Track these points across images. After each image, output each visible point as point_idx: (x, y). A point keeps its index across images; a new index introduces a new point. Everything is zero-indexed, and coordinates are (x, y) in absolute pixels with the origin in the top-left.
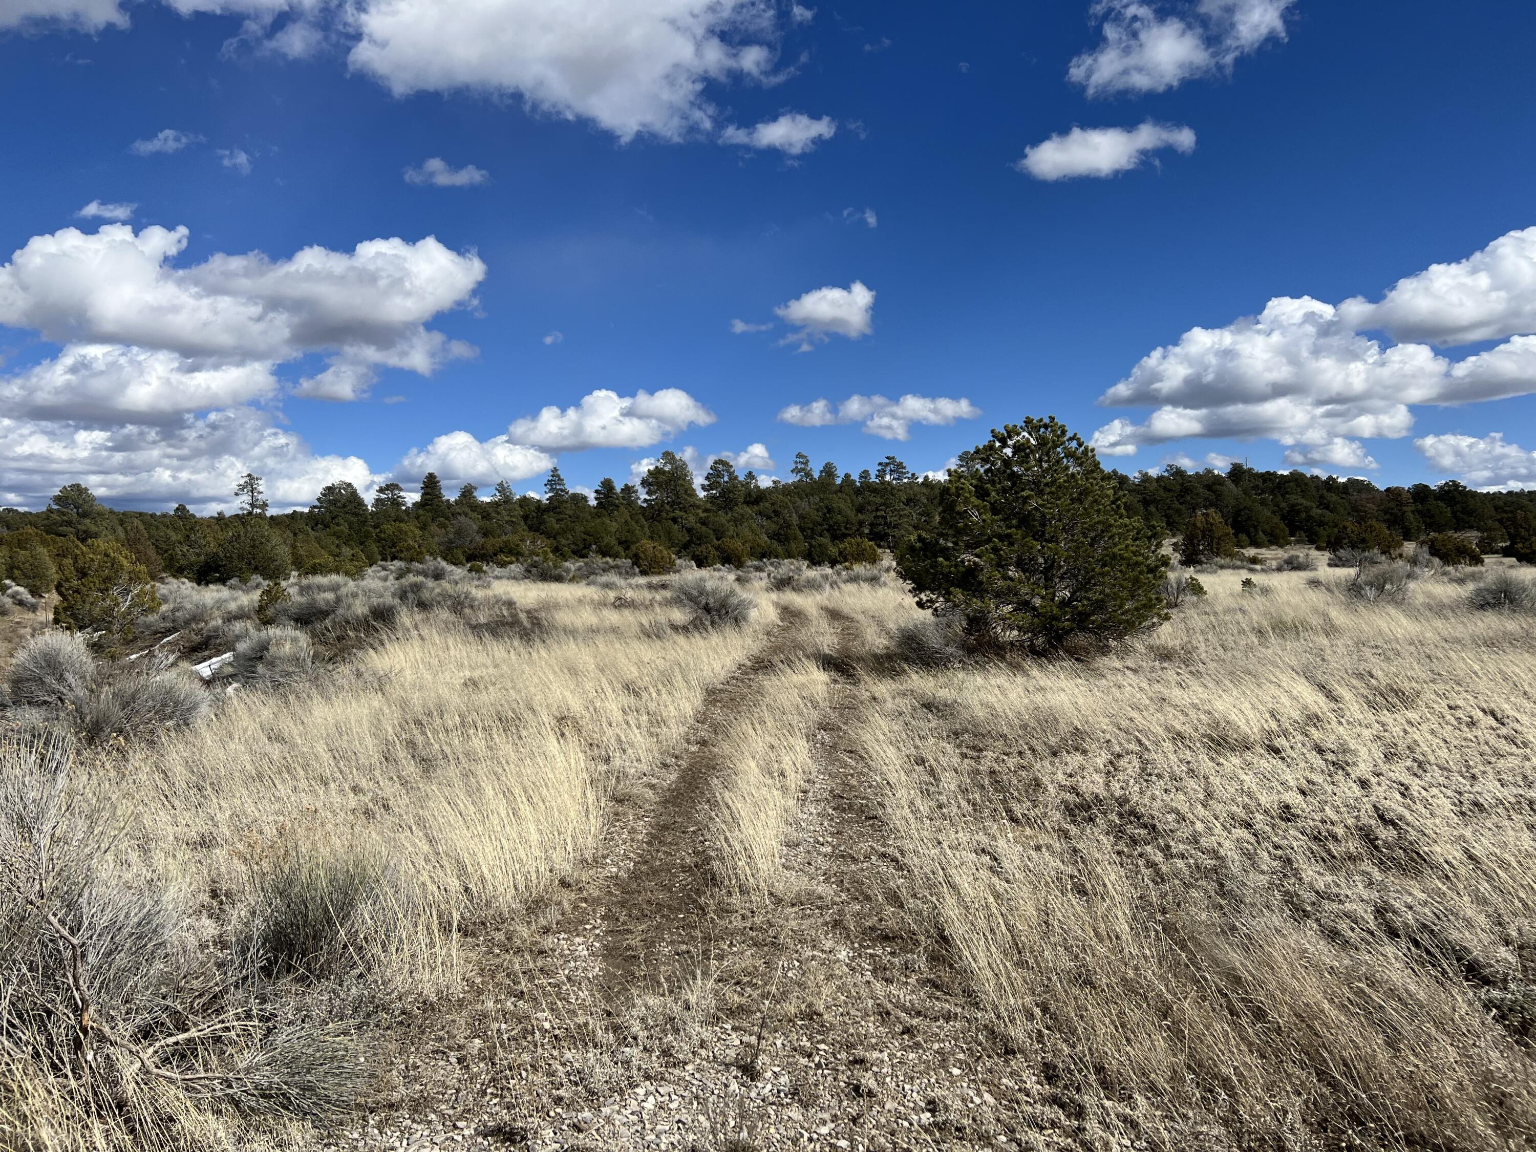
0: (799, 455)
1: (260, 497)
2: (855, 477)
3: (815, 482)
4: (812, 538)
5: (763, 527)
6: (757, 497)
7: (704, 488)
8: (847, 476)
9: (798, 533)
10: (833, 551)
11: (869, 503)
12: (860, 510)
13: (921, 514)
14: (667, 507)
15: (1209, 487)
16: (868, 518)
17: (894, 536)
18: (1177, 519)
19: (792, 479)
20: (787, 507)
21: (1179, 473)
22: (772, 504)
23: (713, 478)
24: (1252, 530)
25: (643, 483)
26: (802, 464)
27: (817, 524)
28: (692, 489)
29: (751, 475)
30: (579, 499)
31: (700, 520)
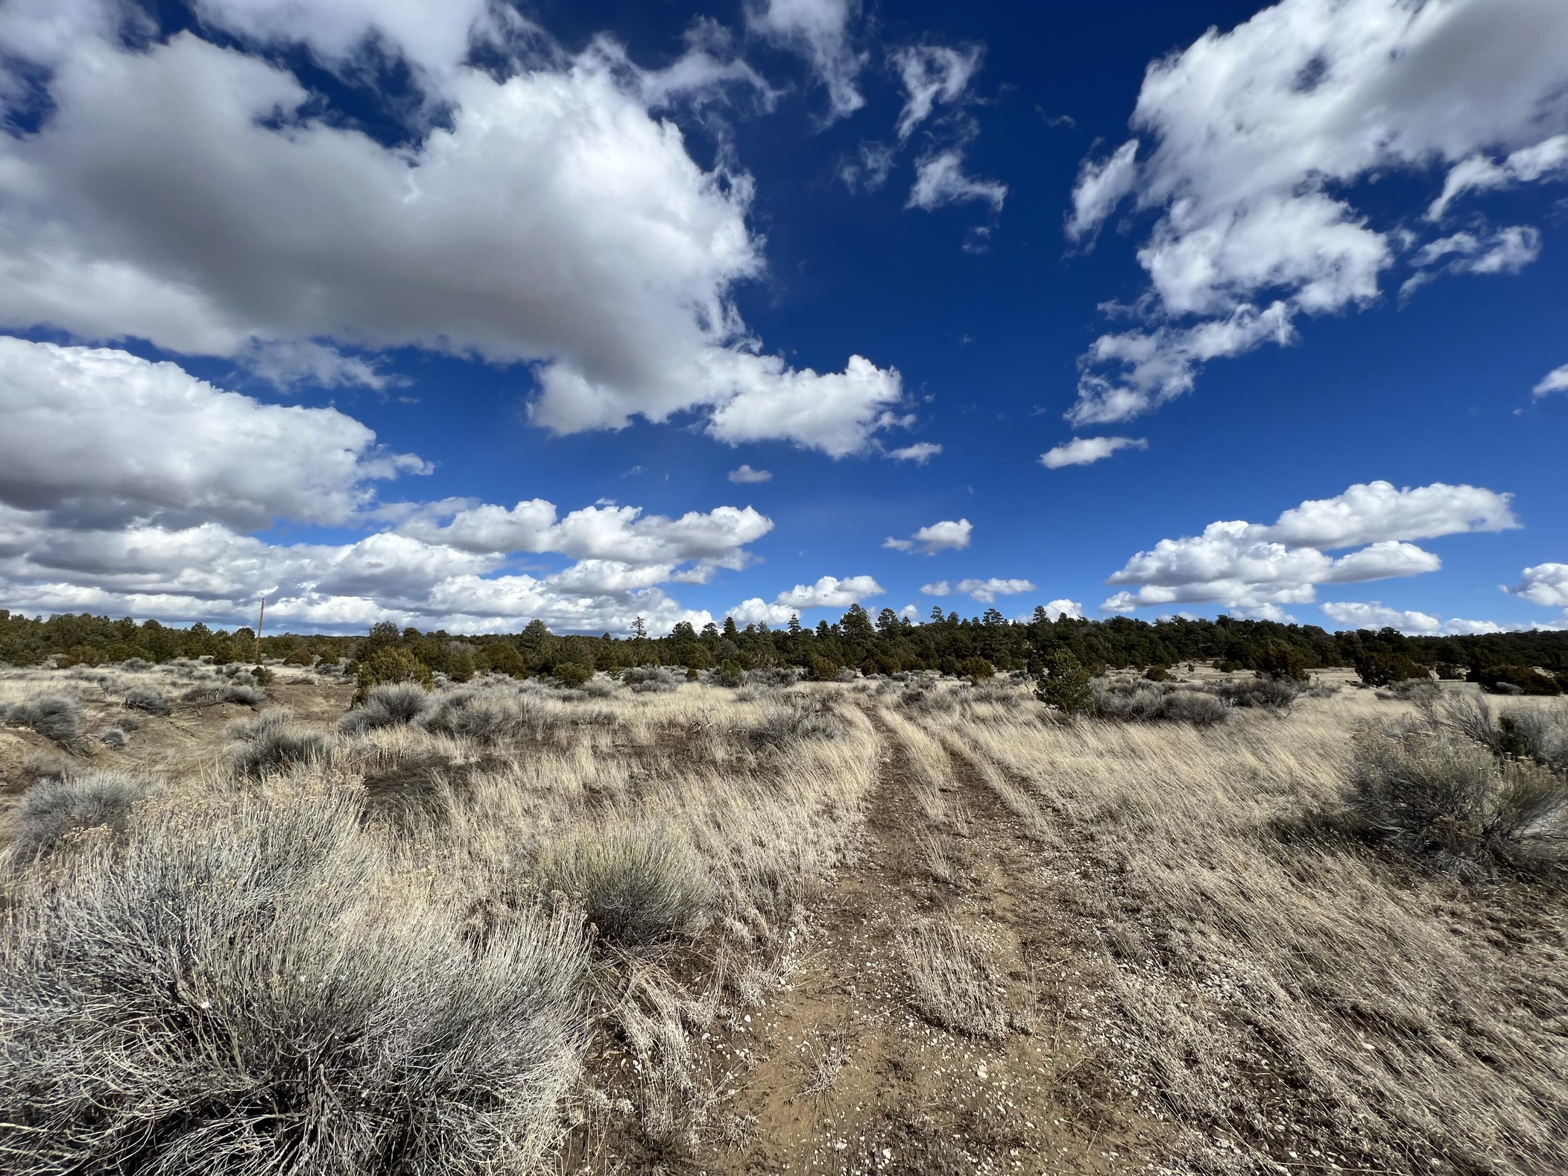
0: (936, 608)
1: (642, 629)
2: (970, 620)
3: (945, 623)
4: (944, 657)
5: (913, 649)
6: (909, 632)
7: (877, 626)
8: (965, 620)
9: (935, 653)
10: (958, 666)
11: (980, 636)
12: (974, 640)
13: (1014, 643)
14: (855, 637)
15: (1205, 630)
16: (980, 645)
17: (996, 657)
18: (1185, 649)
19: (933, 621)
20: (927, 638)
21: (1182, 621)
22: (919, 636)
23: (883, 619)
24: (1244, 658)
25: (842, 622)
26: (937, 613)
27: (946, 648)
28: (870, 625)
29: (906, 619)
30: (807, 632)
31: (874, 645)
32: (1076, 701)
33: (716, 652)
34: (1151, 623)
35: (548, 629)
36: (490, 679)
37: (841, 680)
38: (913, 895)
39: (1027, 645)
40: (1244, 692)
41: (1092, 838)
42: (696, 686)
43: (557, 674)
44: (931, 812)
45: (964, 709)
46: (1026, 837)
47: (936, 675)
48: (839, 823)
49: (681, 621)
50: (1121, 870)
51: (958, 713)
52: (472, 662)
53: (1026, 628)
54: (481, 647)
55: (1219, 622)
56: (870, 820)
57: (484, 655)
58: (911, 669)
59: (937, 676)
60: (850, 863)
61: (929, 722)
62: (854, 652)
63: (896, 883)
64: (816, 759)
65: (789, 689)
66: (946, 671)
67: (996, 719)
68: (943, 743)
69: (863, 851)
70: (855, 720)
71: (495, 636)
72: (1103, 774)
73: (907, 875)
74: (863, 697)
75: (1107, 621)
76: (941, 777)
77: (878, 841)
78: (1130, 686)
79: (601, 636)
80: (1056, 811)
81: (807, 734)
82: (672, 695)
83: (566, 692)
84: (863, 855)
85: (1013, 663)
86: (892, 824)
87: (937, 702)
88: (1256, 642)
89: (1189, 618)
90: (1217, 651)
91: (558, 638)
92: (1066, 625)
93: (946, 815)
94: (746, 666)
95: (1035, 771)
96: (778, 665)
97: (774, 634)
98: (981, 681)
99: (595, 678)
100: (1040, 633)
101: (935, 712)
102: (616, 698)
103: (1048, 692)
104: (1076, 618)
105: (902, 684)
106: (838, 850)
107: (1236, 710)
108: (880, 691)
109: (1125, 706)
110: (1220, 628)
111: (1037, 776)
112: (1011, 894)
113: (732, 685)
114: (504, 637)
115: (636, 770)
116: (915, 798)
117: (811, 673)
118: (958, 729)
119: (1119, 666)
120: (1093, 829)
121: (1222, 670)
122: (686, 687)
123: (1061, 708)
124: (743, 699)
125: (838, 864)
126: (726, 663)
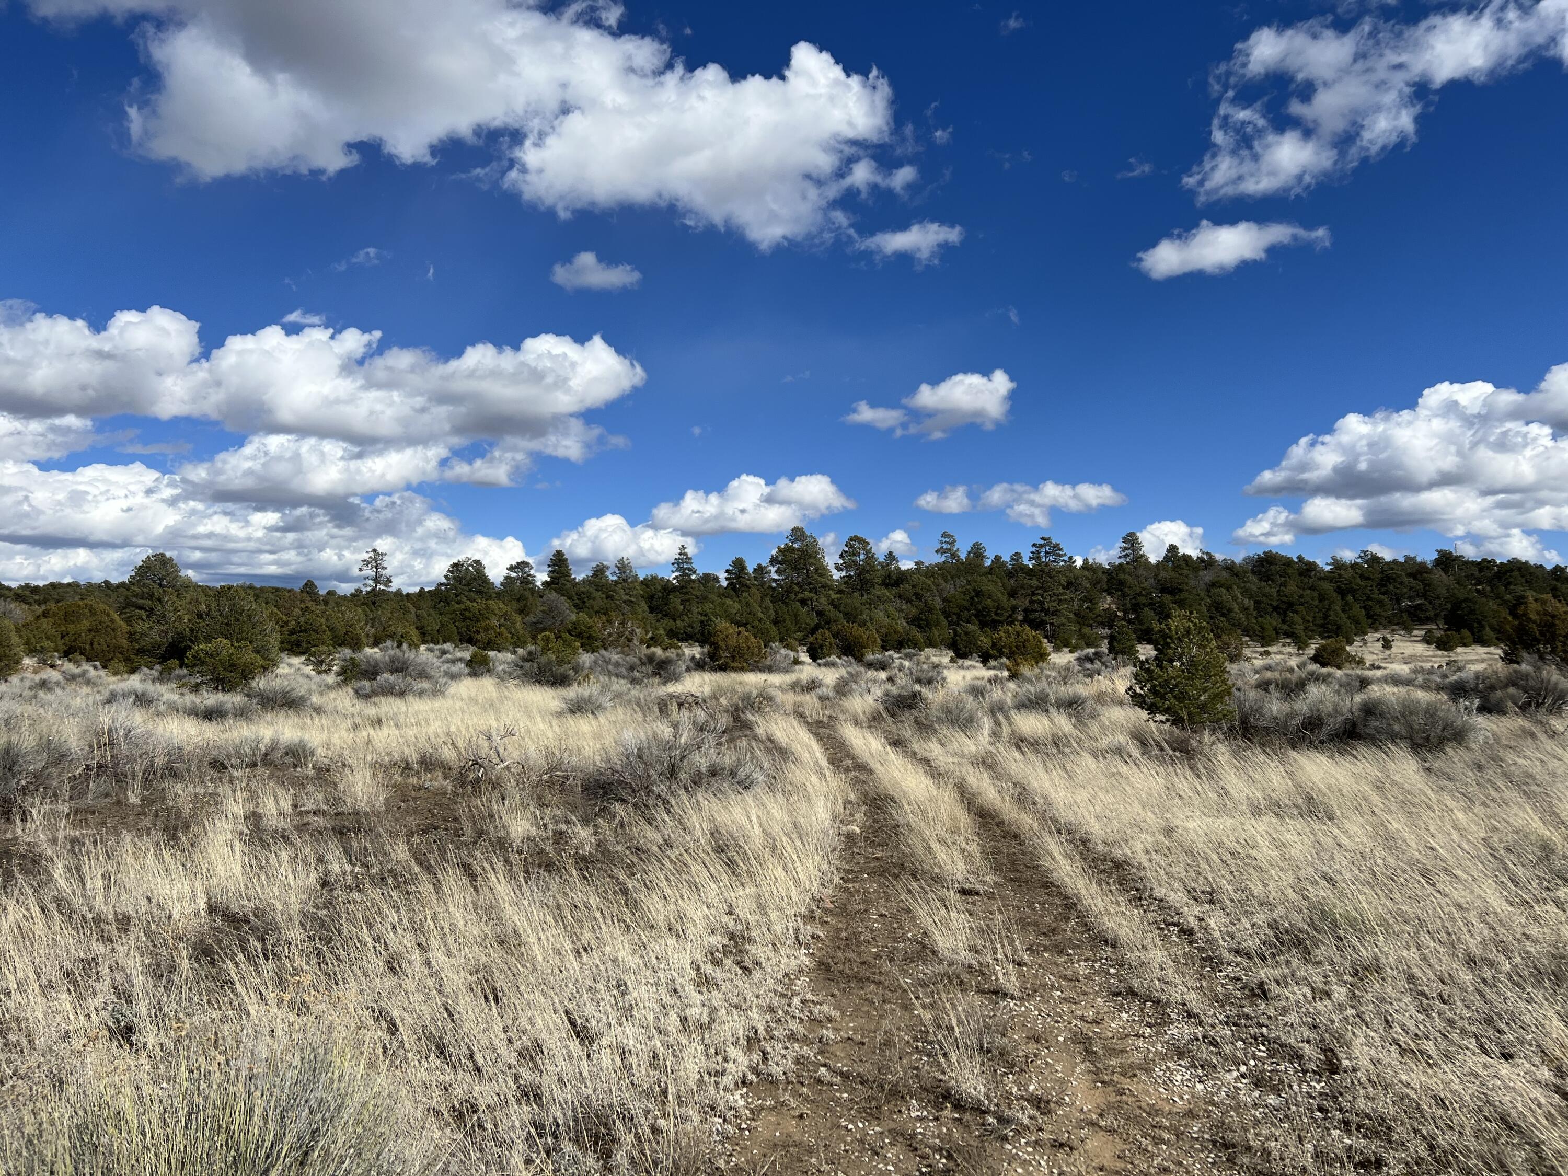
0: (945, 535)
1: (383, 572)
2: (1006, 558)
3: (962, 563)
4: (958, 625)
5: (901, 610)
6: (896, 579)
7: (838, 568)
8: (997, 558)
9: (942, 618)
11: (1022, 587)
12: (1013, 594)
13: (1084, 600)
14: (796, 588)
15: (1413, 575)
16: (1023, 603)
17: (1052, 624)
18: (1378, 610)
19: (940, 559)
20: (929, 590)
21: (1375, 560)
22: (913, 586)
23: (848, 555)
24: (1476, 625)
25: (773, 561)
26: (947, 543)
27: (963, 608)
28: (825, 568)
29: (891, 556)
30: (708, 579)
31: (832, 603)
32: (1203, 707)
33: (530, 618)
34: (1323, 563)
35: (190, 573)
36: (53, 675)
37: (770, 669)
38: (911, 1144)
39: (1107, 603)
40: (1492, 688)
41: (1260, 992)
42: (487, 685)
43: (198, 661)
44: (942, 942)
45: (998, 723)
46: (1132, 993)
47: (944, 657)
48: (757, 975)
49: (462, 558)
50: (1332, 1067)
51: (986, 732)
52: (15, 639)
53: (1105, 571)
54: (40, 610)
55: (1438, 562)
56: (821, 963)
57: (45, 624)
58: (899, 646)
59: (946, 660)
60: (777, 1071)
61: (933, 749)
62: (796, 618)
63: (873, 1115)
64: (715, 833)
65: (673, 688)
66: (961, 653)
67: (1058, 742)
68: (962, 789)
69: (805, 1041)
70: (796, 747)
71: (74, 586)
72: (1265, 852)
73: (897, 1094)
74: (810, 701)
75: (1247, 560)
76: (961, 866)
77: (835, 1014)
78: (1294, 678)
79: (298, 586)
80: (1186, 932)
81: (697, 780)
82: (438, 703)
83: (211, 699)
84: (806, 1050)
85: (1082, 636)
86: (865, 972)
87: (948, 711)
88: (1498, 597)
89: (1387, 555)
90: (1431, 613)
91: (205, 590)
92: (1176, 568)
93: (974, 949)
94: (589, 642)
95: (1139, 847)
96: (653, 641)
97: (646, 583)
98: (1026, 670)
99: (283, 669)
100: (1129, 579)
101: (944, 730)
102: (318, 710)
103: (1153, 691)
104: (1194, 554)
105: (883, 675)
106: (752, 1041)
107: (1482, 722)
108: (842, 689)
109: (1291, 715)
110: (1439, 574)
111: (1143, 859)
112: (1111, 1131)
113: (560, 681)
114: (91, 588)
115: (336, 868)
116: (908, 911)
117: (713, 656)
118: (987, 763)
119: (1265, 639)
120: (1264, 973)
121: (1439, 647)
122: (466, 687)
123: (1177, 721)
124: (578, 708)
125: (751, 1077)
126: (547, 640)
